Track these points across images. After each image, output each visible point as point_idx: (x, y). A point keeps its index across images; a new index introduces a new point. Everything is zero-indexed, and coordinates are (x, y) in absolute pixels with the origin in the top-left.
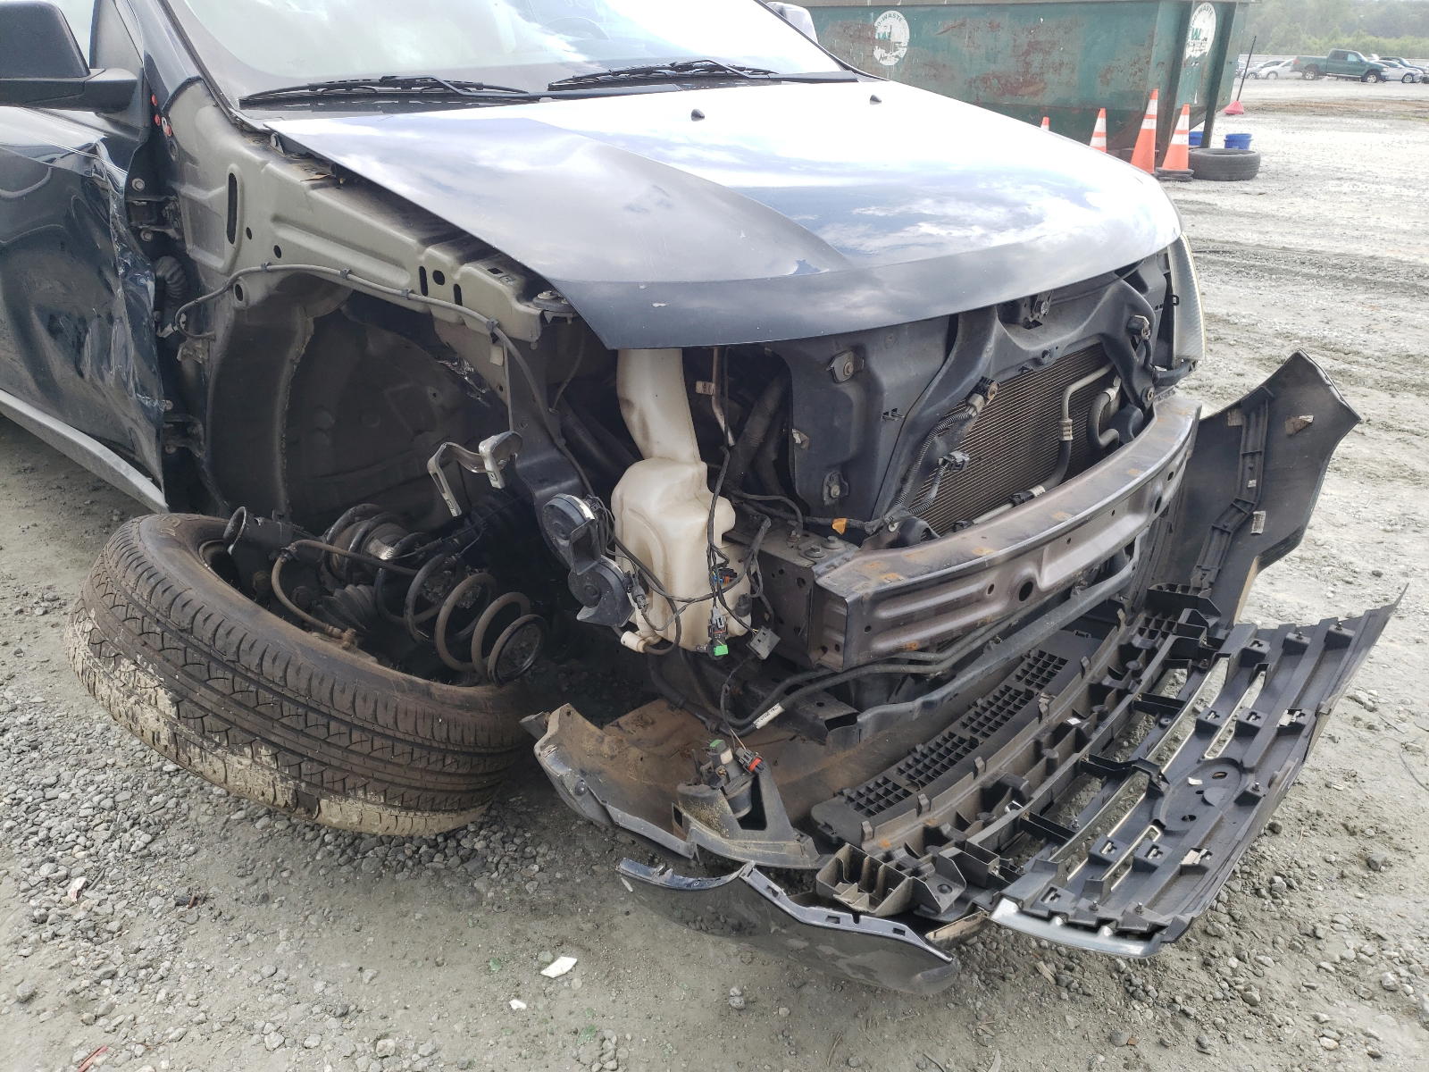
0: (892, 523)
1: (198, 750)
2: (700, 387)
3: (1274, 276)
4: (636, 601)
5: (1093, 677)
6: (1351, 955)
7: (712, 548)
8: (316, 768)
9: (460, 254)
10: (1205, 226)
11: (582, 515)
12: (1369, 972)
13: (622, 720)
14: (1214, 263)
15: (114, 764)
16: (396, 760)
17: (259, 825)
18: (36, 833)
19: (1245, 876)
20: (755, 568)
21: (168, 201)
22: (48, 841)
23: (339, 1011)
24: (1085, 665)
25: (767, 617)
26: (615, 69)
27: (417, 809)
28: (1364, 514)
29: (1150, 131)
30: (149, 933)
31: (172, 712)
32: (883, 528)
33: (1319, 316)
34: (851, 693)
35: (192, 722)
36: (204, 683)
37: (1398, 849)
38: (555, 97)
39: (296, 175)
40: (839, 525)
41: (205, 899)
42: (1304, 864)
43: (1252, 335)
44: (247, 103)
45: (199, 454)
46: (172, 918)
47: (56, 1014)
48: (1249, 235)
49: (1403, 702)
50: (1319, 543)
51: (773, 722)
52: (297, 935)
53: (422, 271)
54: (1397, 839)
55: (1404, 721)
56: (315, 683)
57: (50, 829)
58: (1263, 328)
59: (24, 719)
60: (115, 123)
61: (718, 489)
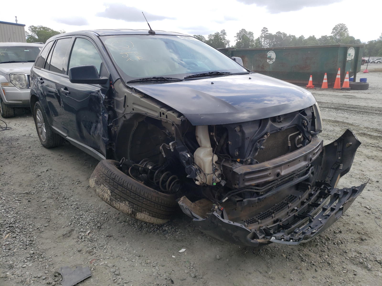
0: (249, 159)
1: (115, 202)
2: (211, 134)
3: (367, 114)
4: (198, 173)
5: (302, 200)
6: (354, 256)
7: (213, 164)
8: (137, 206)
9: (167, 110)
10: (352, 101)
11: (188, 156)
12: (357, 260)
13: (196, 202)
14: (352, 110)
15: (93, 212)
16: (152, 206)
17: (122, 224)
18: (79, 223)
19: (332, 240)
20: (222, 169)
21: (111, 101)
22: (82, 225)
23: (139, 256)
24: (300, 197)
25: (224, 178)
26: (197, 74)
27: (155, 217)
28: (378, 169)
29: (339, 78)
30: (102, 241)
31: (110, 194)
32: (247, 160)
33: (377, 123)
34: (242, 195)
35: (114, 196)
36: (117, 189)
37: (369, 237)
38: (185, 80)
39: (137, 96)
40: (238, 160)
41: (112, 236)
42: (346, 239)
43: (358, 128)
44: (128, 83)
45: (113, 149)
46: (106, 239)
47: (85, 254)
48: (363, 104)
49: (377, 208)
50: (365, 175)
51: (226, 201)
52: (130, 243)
53: (160, 113)
54: (369, 235)
55: (377, 212)
56: (137, 189)
57: (82, 223)
58: (361, 126)
59: (75, 203)
60: (103, 86)
61: (214, 152)
